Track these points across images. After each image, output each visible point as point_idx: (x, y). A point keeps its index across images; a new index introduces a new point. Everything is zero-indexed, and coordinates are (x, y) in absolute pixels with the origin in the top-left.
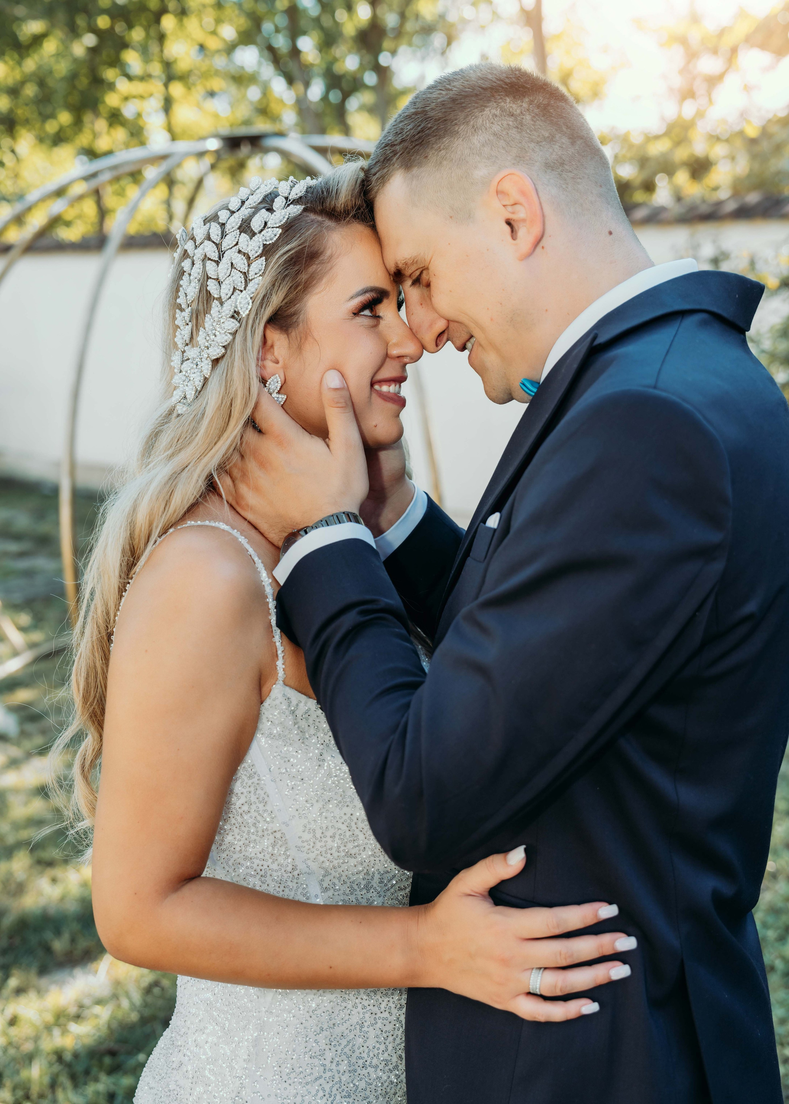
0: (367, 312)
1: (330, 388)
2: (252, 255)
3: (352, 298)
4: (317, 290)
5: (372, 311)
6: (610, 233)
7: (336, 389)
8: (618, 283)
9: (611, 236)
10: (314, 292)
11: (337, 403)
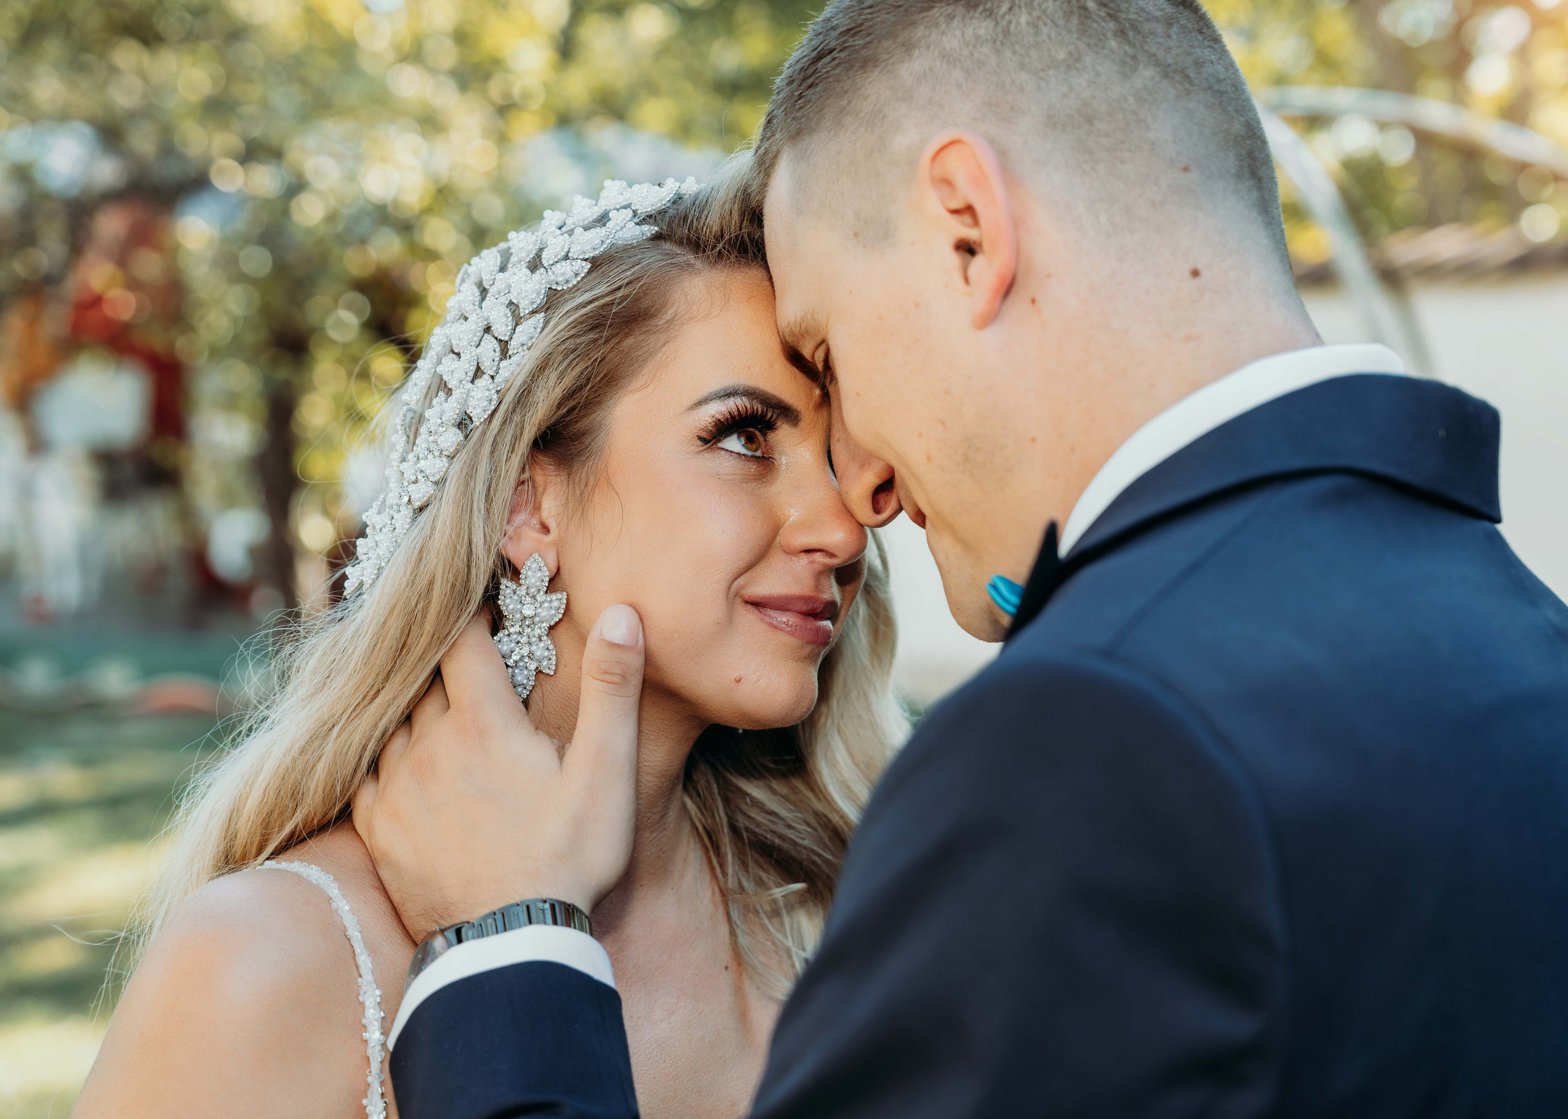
0: (734, 443)
1: (604, 640)
2: (525, 308)
3: (700, 403)
4: (635, 384)
5: (750, 440)
6: (1195, 273)
7: (613, 645)
8: (1196, 386)
9: (1197, 281)
10: (629, 388)
11: (606, 672)
